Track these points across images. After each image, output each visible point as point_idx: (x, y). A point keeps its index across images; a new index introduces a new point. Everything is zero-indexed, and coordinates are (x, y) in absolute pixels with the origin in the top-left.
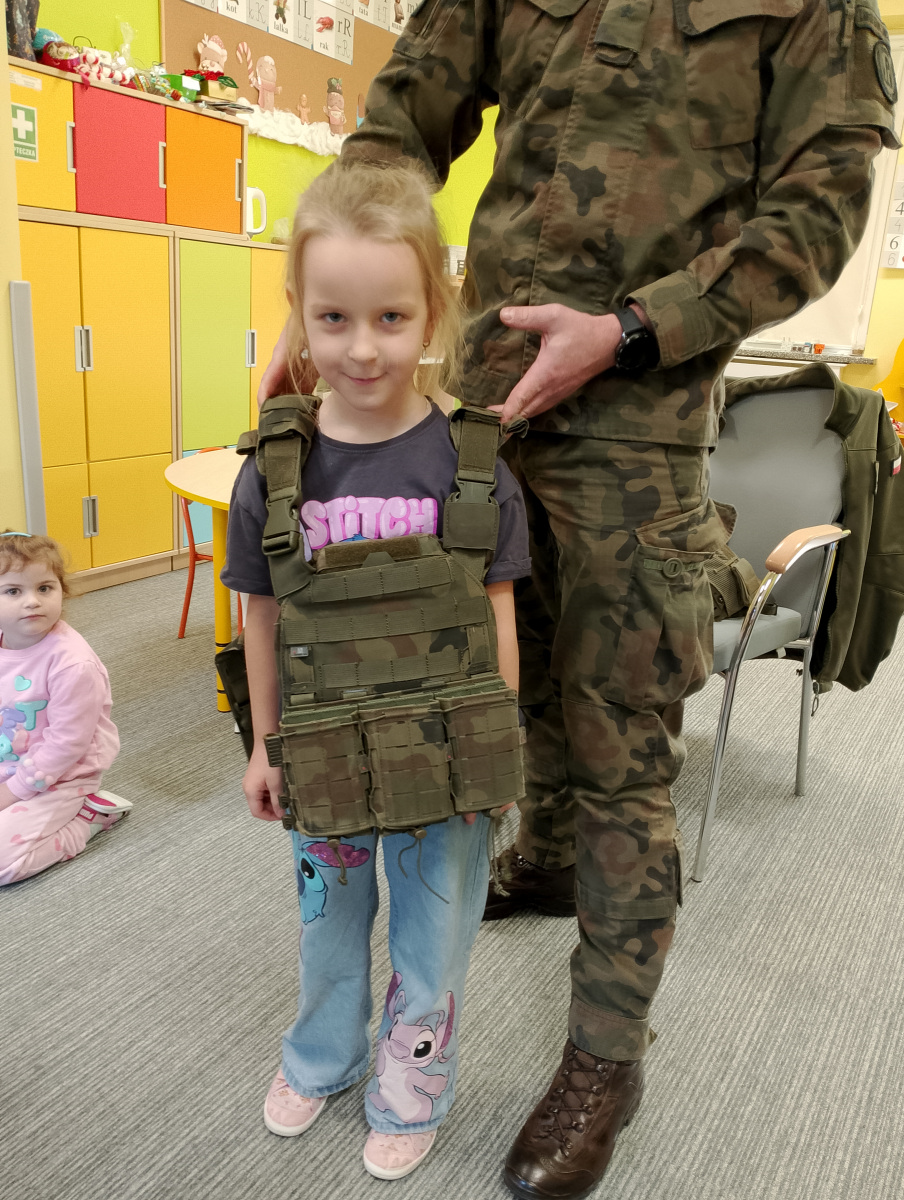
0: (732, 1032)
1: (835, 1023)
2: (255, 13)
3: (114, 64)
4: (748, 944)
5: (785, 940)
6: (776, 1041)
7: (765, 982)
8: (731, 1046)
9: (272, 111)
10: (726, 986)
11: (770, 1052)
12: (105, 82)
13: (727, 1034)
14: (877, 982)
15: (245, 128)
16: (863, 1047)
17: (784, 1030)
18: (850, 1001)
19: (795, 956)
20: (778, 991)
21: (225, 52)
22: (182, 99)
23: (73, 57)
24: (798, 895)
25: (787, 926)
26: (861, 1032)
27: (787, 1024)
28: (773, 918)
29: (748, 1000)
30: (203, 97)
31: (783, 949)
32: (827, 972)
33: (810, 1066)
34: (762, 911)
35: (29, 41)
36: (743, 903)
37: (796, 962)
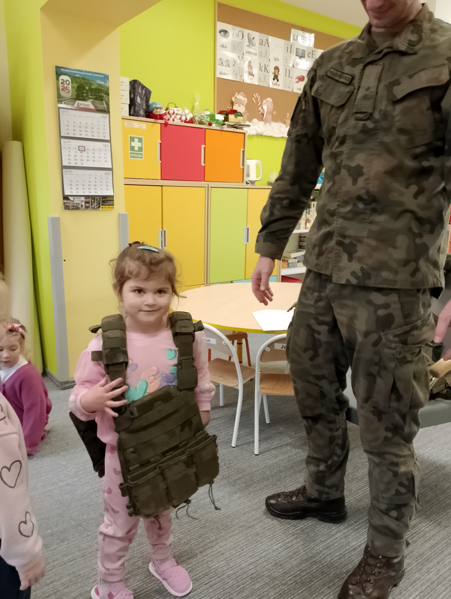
2: (262, 80)
3: (183, 113)
9: (270, 123)
12: (177, 122)
15: (246, 134)
21: (246, 99)
22: (213, 125)
23: (162, 113)
30: (226, 123)
34: (424, 587)
35: (143, 109)
36: (414, 578)
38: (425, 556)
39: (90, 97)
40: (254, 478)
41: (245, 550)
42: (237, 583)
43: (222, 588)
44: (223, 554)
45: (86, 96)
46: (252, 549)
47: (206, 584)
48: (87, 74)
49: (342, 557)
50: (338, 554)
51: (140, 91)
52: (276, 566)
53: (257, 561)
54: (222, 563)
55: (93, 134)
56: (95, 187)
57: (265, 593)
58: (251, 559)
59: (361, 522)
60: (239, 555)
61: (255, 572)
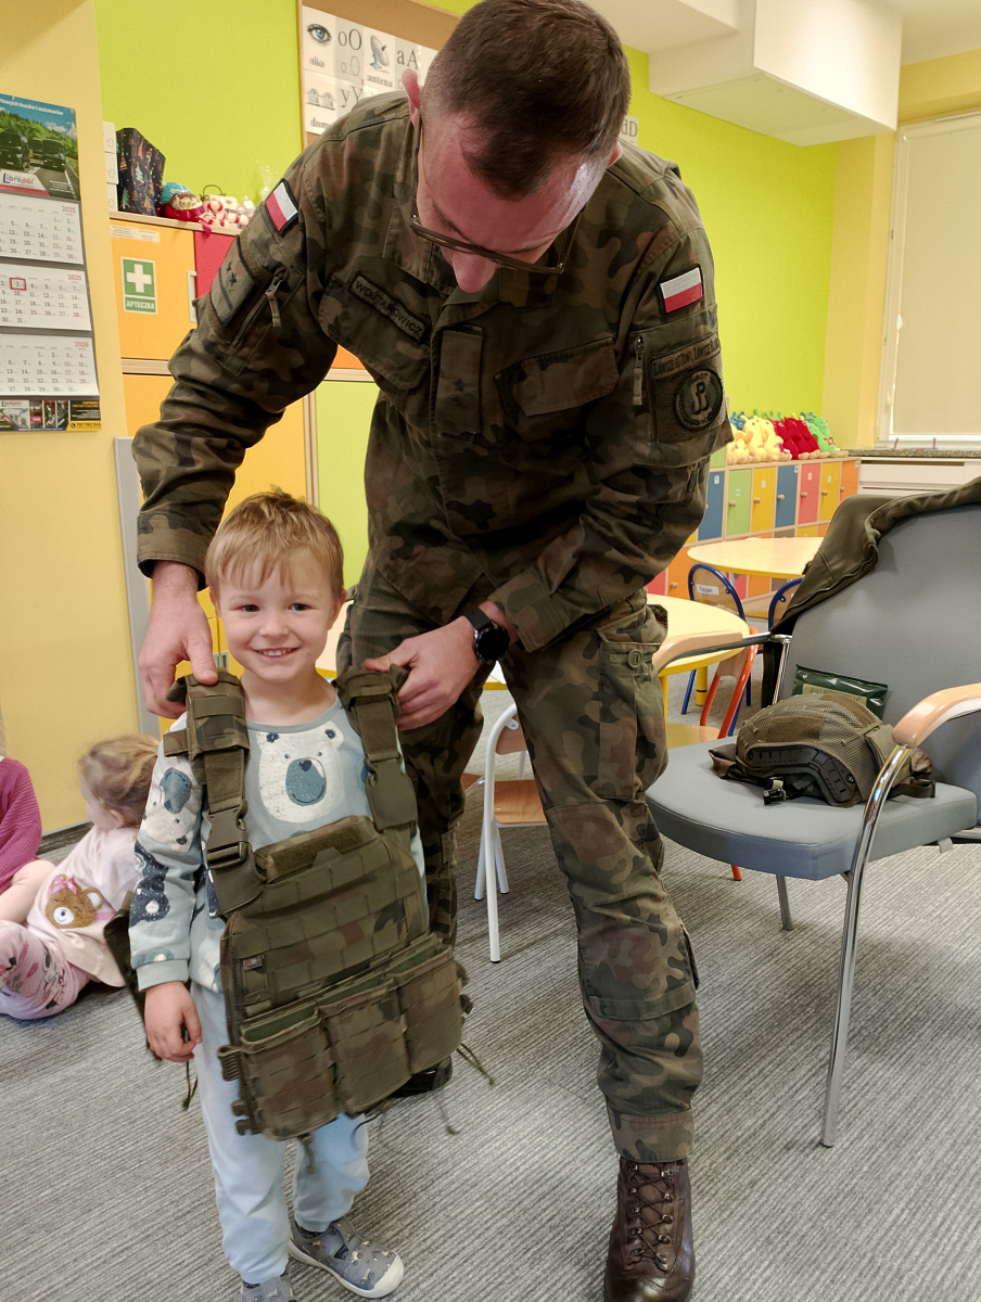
3: (241, 209)
4: (881, 1239)
5: (935, 1235)
12: (229, 228)
19: (945, 1261)
23: (194, 207)
24: (968, 1169)
25: (941, 1214)
28: (925, 1201)
31: (929, 1249)
34: (912, 1191)
35: (150, 196)
36: (888, 1175)
37: (944, 1270)
38: (899, 1129)
39: (33, 161)
40: (504, 1012)
41: (521, 1170)
42: (522, 1243)
43: (491, 1258)
44: (476, 1185)
45: (24, 161)
46: (537, 1166)
47: (455, 1256)
48: (21, 105)
49: (732, 1155)
50: (722, 1149)
51: (140, 154)
53: (554, 1188)
54: (478, 1204)
55: (43, 249)
56: (54, 376)
57: (590, 1255)
58: (541, 1186)
59: (752, 1075)
60: (512, 1182)
61: (558, 1213)
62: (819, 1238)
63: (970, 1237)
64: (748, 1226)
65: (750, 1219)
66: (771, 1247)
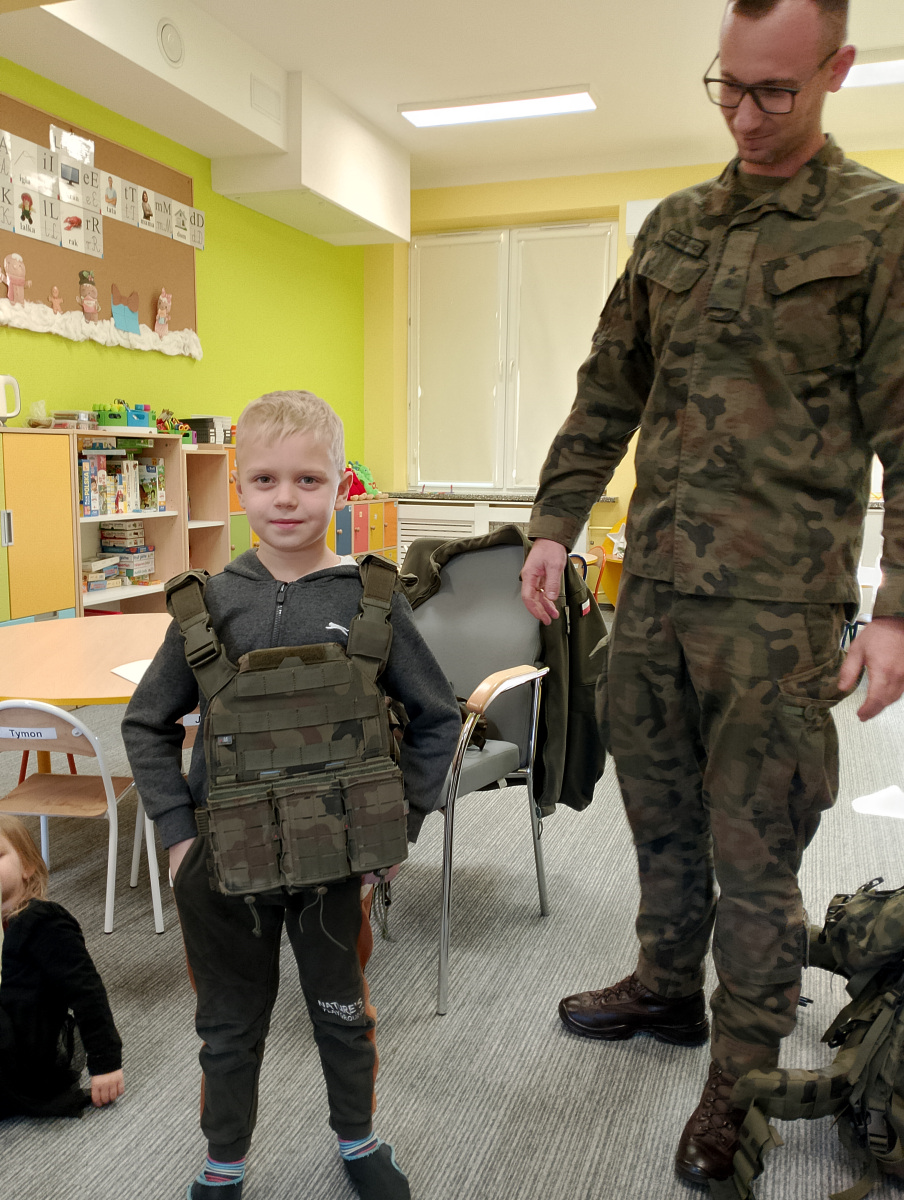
0: (466, 1154)
1: (562, 1129)
4: (488, 1067)
5: (522, 1056)
6: (506, 1157)
7: (501, 1101)
8: (465, 1169)
10: (465, 1110)
11: (500, 1168)
13: (461, 1158)
14: (602, 1084)
16: (585, 1148)
17: (514, 1144)
18: (577, 1105)
19: (530, 1071)
20: (512, 1106)
24: (537, 1011)
25: (524, 1042)
26: (584, 1134)
27: (518, 1137)
28: (512, 1036)
29: (484, 1121)
31: (519, 1065)
32: (558, 1080)
33: (536, 1176)
34: (503, 1032)
36: (486, 1025)
37: (530, 1076)
38: (489, 994)
52: (282, 1083)
59: (381, 978)
62: (446, 1077)
63: (544, 1052)
64: (395, 1080)
65: (397, 1074)
66: (414, 1089)
